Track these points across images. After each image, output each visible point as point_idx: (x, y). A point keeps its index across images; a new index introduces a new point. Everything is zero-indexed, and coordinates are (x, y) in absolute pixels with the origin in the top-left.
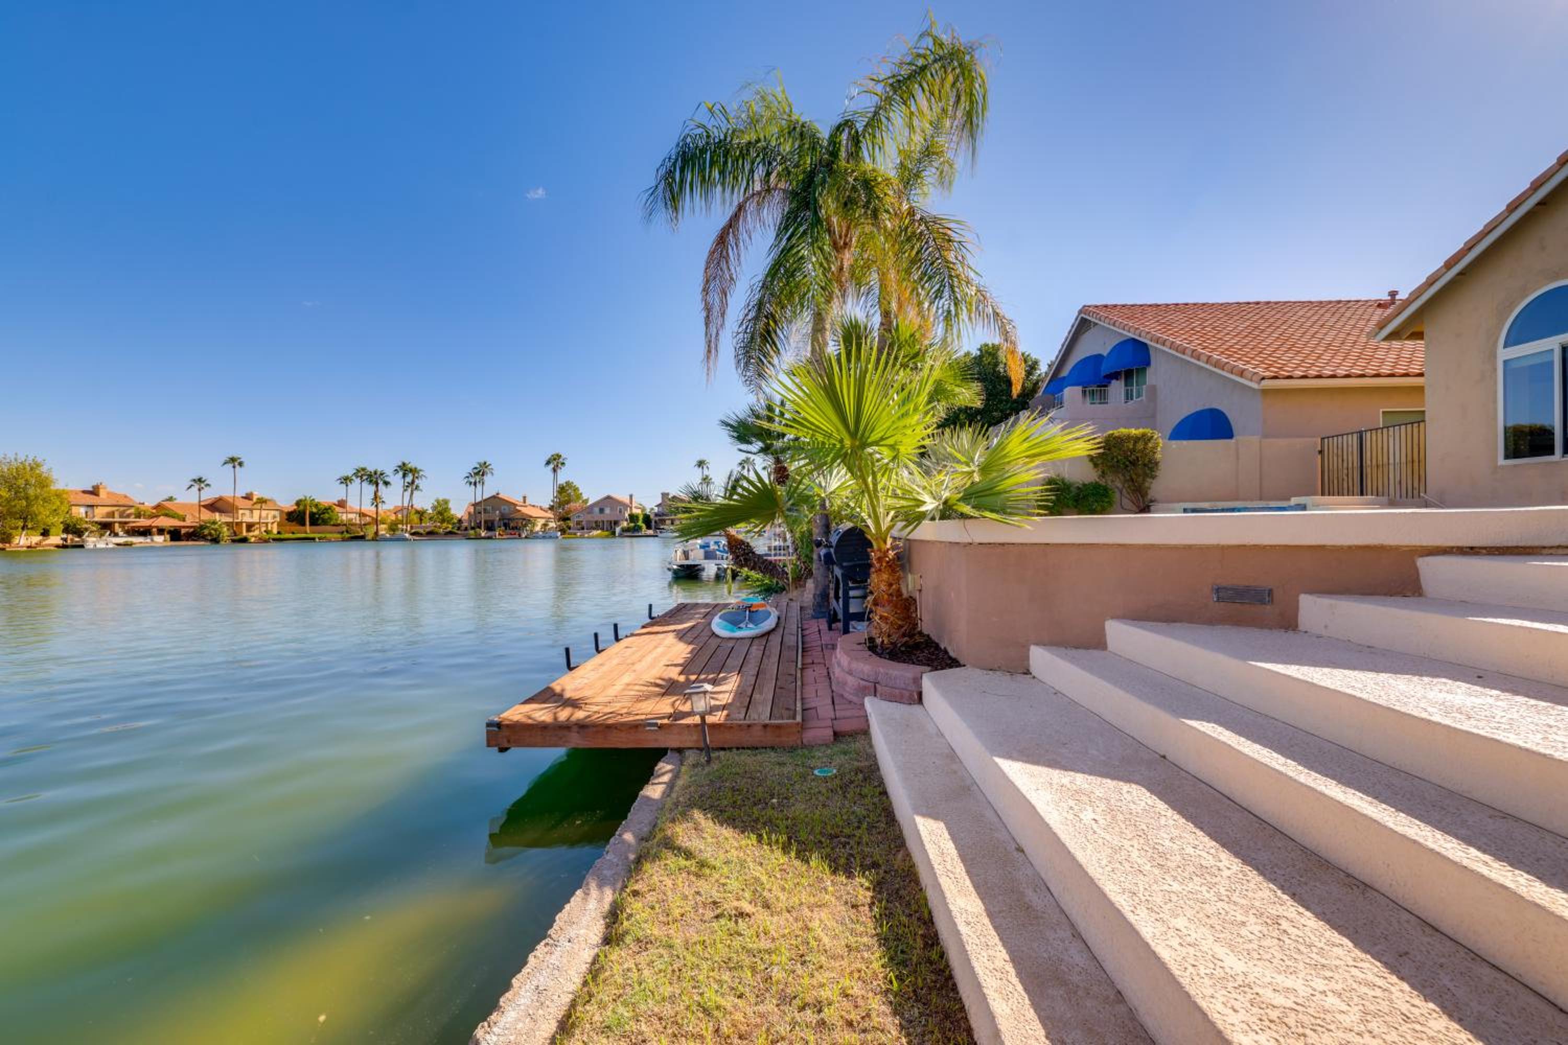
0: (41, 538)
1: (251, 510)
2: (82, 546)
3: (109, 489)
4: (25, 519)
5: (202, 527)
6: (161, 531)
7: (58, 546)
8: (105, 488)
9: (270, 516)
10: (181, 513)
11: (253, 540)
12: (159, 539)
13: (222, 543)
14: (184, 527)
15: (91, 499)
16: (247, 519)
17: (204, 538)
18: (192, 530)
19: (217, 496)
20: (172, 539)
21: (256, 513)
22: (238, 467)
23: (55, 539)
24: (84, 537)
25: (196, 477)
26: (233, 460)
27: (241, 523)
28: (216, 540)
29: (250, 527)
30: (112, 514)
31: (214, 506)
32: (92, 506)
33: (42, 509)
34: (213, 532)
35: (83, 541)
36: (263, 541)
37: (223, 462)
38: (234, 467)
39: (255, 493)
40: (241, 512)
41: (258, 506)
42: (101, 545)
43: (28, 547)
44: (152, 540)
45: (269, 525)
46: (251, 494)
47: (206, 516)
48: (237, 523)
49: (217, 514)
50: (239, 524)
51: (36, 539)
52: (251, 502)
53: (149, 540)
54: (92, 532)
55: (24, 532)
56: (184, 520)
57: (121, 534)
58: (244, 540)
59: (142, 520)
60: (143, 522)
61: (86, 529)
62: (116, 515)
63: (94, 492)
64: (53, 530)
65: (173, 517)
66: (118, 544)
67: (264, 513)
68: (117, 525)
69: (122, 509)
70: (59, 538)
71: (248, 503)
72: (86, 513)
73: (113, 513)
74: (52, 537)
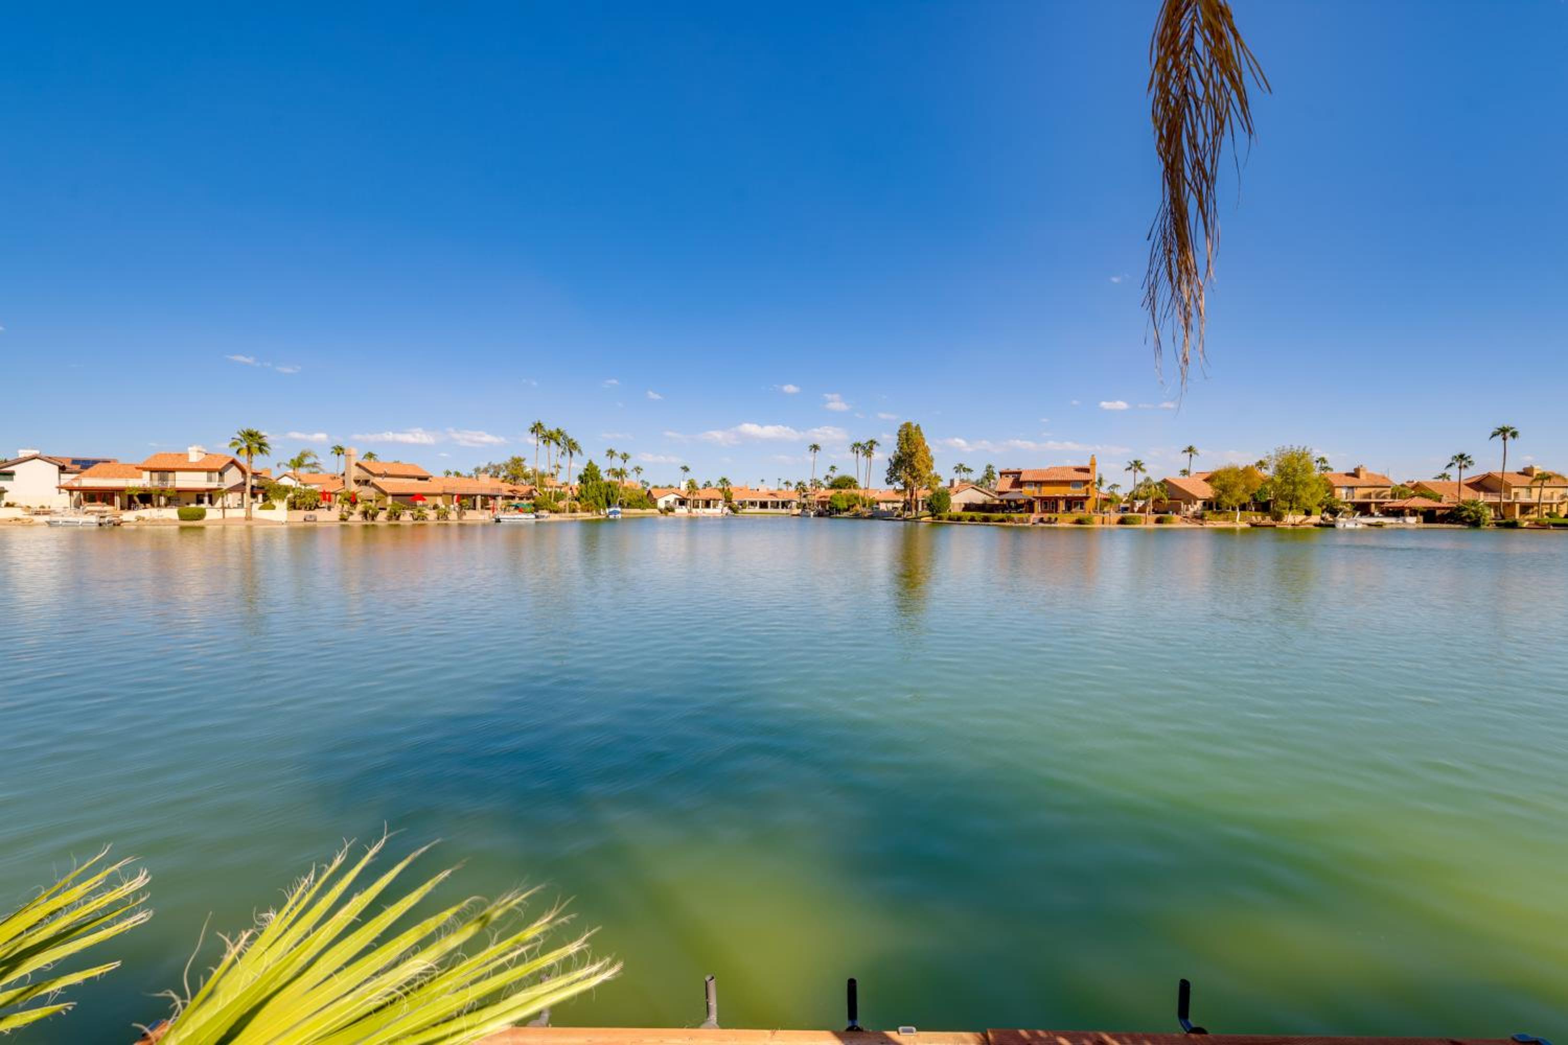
0: (1304, 517)
1: (1529, 489)
2: (1333, 526)
3: (1369, 471)
4: (1291, 502)
5: (1459, 509)
6: (1414, 512)
7: (1316, 525)
8: (1364, 470)
9: (1555, 496)
10: (1439, 492)
11: (1526, 524)
12: (1411, 520)
13: (1483, 527)
14: (1439, 508)
15: (1352, 481)
16: (1524, 498)
17: (1461, 521)
18: (1448, 511)
19: (1486, 473)
20: (1425, 521)
21: (1535, 492)
22: (1510, 439)
23: (1315, 519)
24: (1337, 518)
25: (1457, 454)
26: (1504, 431)
27: (1514, 503)
28: (1476, 523)
29: (1525, 508)
30: (1369, 496)
31: (1480, 485)
32: (1352, 488)
33: (1303, 494)
34: (1472, 514)
35: (1335, 521)
36: (1539, 526)
37: (1490, 435)
38: (1505, 439)
39: (1536, 467)
40: (1514, 490)
41: (1539, 483)
42: (1350, 526)
43: (1293, 525)
44: (1404, 521)
45: (1555, 506)
46: (1532, 469)
47: (1468, 495)
48: (1508, 504)
49: (1482, 494)
50: (1510, 505)
51: (1301, 517)
52: (1530, 479)
53: (1400, 522)
54: (1345, 512)
55: (1291, 513)
56: (1440, 501)
57: (1376, 513)
58: (1514, 525)
59: (1397, 500)
60: (1398, 503)
61: (1341, 510)
62: (1373, 496)
63: (1355, 474)
64: (1314, 511)
65: (1431, 498)
66: (1369, 525)
67: (1547, 492)
68: (1373, 506)
69: (1379, 490)
70: (1319, 517)
71: (1527, 480)
72: (1347, 494)
73: (1370, 494)
74: (1313, 516)
